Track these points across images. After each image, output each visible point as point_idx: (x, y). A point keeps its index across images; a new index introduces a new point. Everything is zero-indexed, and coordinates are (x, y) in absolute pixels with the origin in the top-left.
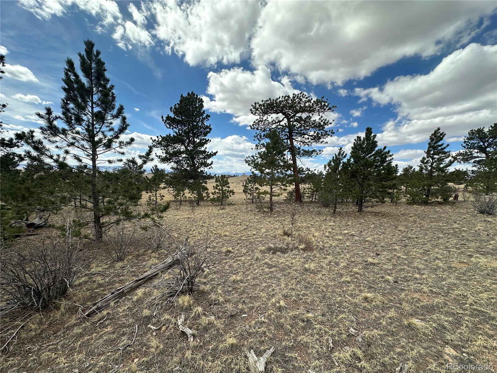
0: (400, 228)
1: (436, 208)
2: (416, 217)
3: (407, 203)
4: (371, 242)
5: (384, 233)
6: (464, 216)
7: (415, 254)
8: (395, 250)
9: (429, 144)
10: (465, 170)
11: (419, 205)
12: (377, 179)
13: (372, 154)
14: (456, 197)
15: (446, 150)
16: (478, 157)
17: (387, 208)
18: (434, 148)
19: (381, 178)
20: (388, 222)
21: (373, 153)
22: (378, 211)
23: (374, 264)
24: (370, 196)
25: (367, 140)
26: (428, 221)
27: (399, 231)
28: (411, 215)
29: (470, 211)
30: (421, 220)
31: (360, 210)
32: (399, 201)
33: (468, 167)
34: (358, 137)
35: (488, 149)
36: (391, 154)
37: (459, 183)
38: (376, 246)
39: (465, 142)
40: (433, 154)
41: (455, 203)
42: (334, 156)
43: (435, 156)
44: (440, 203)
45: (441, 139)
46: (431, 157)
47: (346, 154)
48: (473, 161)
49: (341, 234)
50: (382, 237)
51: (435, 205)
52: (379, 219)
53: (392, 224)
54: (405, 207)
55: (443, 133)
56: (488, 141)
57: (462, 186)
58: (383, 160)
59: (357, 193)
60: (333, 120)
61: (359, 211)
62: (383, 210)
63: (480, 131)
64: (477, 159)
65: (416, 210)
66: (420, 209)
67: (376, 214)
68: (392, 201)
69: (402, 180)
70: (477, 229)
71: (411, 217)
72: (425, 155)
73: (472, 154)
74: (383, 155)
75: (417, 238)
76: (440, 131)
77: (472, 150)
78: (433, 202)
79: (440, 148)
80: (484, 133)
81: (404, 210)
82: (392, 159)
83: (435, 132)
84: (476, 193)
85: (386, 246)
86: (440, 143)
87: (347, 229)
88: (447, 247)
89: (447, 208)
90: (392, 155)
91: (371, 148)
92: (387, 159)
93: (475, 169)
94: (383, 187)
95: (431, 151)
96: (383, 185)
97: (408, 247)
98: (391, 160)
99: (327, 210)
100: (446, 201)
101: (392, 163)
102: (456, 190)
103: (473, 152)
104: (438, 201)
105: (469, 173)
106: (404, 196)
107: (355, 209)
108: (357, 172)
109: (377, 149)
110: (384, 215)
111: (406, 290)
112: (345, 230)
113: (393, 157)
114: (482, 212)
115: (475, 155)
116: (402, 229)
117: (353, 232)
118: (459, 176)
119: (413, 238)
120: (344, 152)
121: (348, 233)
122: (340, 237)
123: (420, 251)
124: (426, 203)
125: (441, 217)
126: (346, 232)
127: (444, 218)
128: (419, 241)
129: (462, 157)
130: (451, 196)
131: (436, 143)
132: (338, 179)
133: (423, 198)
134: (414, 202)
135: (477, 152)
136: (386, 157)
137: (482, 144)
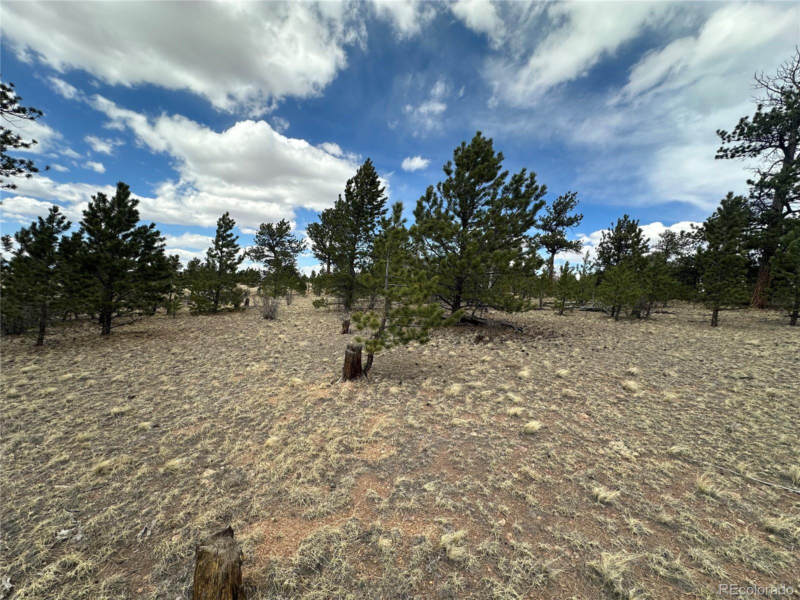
0: (174, 350)
1: (225, 317)
2: (200, 332)
3: (191, 313)
4: (122, 382)
5: (147, 362)
6: (251, 324)
7: (189, 380)
8: (162, 382)
9: (217, 231)
10: (257, 270)
11: (206, 315)
12: (139, 277)
13: (129, 232)
14: (247, 303)
15: (236, 243)
16: (268, 256)
17: (159, 321)
18: (224, 239)
19: (144, 274)
20: (158, 345)
21: (132, 230)
22: (142, 330)
23: (122, 414)
24: (125, 305)
25: (119, 206)
26: (213, 334)
27: (172, 354)
28: (193, 329)
29: (257, 317)
30: (205, 334)
31: (106, 332)
32: (179, 311)
33: (259, 266)
34: (100, 194)
35: (276, 249)
36: (161, 236)
37: (252, 285)
38: (130, 386)
39: (257, 236)
40: (223, 246)
41: (245, 309)
42: (37, 221)
43: (224, 249)
44: (231, 311)
45: (231, 228)
46: (220, 249)
47: (69, 223)
48: (264, 259)
49: (54, 383)
50: (143, 368)
51: (225, 314)
52: (142, 343)
53: (163, 346)
54: (186, 319)
55: (233, 220)
56: (276, 239)
57: (256, 289)
58: (149, 246)
59: (97, 301)
60: (34, 142)
61: (103, 334)
62: (152, 326)
63: (269, 226)
64: (268, 258)
65: (201, 323)
66: (205, 320)
67: (138, 335)
68: (168, 312)
69: (183, 280)
70: (258, 336)
71: (192, 332)
72: (213, 246)
73: (263, 252)
74: (148, 236)
75: (195, 359)
76: (229, 217)
77: (263, 247)
78: (223, 309)
79: (229, 239)
80: (273, 229)
81: (185, 323)
82: (164, 245)
83: (224, 217)
84: (266, 297)
85: (149, 381)
86: (229, 232)
87: (70, 371)
88: (227, 362)
89: (237, 316)
90: (164, 239)
91: (128, 221)
92: (156, 245)
93: (266, 269)
94: (150, 289)
95: (220, 241)
96: (150, 287)
97: (181, 374)
98: (162, 246)
99: (17, 340)
100: (237, 308)
101: (164, 252)
102: (247, 293)
103: (264, 250)
104: (228, 309)
105: (262, 274)
106: (188, 304)
107: (96, 330)
108: (97, 261)
109: (138, 225)
110: (150, 335)
111: (168, 431)
112: (66, 373)
113: (165, 242)
114: (266, 318)
115: (266, 253)
116: (177, 351)
117: (85, 374)
118: (251, 277)
119: (191, 360)
120: (64, 218)
121: (74, 378)
122: (53, 389)
123: (197, 375)
124: (214, 311)
125: (228, 327)
126: (70, 375)
127: (231, 328)
128: (198, 362)
129: (254, 255)
130: (242, 301)
131: (225, 231)
132: (51, 273)
133: (210, 306)
134: (200, 311)
135: (268, 251)
136: (154, 241)
137: (271, 241)
